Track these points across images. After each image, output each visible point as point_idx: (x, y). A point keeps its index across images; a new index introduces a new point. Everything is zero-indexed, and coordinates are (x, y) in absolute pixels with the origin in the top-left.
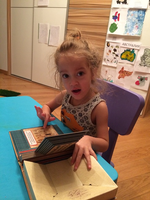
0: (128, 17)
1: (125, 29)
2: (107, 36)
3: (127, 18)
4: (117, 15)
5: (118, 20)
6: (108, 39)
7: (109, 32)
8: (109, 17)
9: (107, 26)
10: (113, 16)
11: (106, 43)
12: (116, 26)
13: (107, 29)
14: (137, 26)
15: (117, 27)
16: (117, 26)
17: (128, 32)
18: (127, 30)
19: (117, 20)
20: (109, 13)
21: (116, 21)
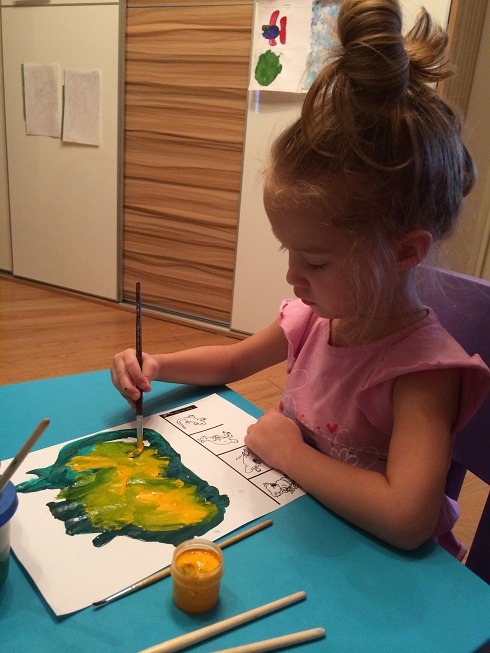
0: (314, 27)
1: (309, 71)
2: (250, 96)
3: (313, 33)
4: (278, 24)
5: (283, 41)
7: (254, 86)
8: (250, 31)
9: (248, 64)
10: (265, 28)
12: (278, 61)
13: (247, 74)
15: (281, 66)
16: (281, 62)
19: (278, 39)
20: (251, 18)
21: (273, 44)
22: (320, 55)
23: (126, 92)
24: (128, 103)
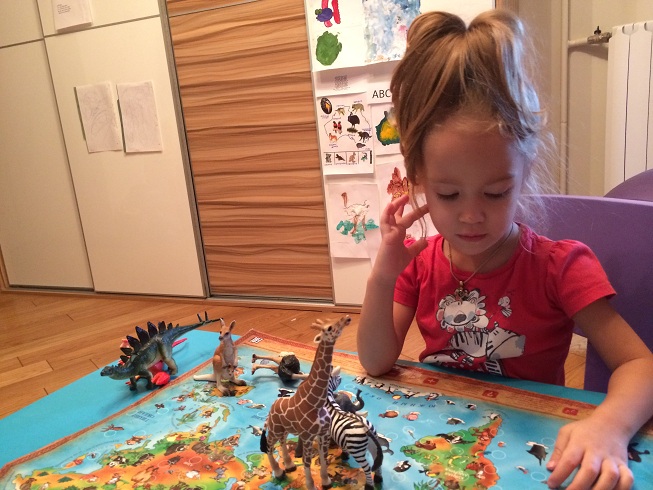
1: (368, 44)
2: (315, 78)
3: (366, 9)
4: (330, 6)
5: (338, 21)
6: (319, 88)
7: (317, 67)
8: (304, 17)
9: (307, 47)
10: (317, 12)
11: (318, 104)
12: (337, 40)
13: (308, 57)
14: (402, 27)
15: (341, 44)
17: (379, 53)
18: (373, 47)
19: (332, 20)
20: (303, 5)
22: (376, 27)
23: (180, 96)
24: (184, 105)
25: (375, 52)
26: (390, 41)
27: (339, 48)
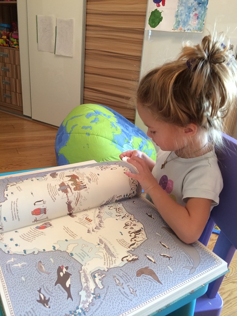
1: (176, 20)
3: (179, 0)
5: (164, 4)
7: (148, 28)
9: (145, 16)
13: (144, 21)
14: (196, 14)
16: (162, 15)
17: (180, 26)
18: (178, 23)
19: (161, 4)
22: (182, 12)
23: (86, 30)
24: (87, 35)
25: (179, 25)
26: (187, 21)
27: (161, 19)
